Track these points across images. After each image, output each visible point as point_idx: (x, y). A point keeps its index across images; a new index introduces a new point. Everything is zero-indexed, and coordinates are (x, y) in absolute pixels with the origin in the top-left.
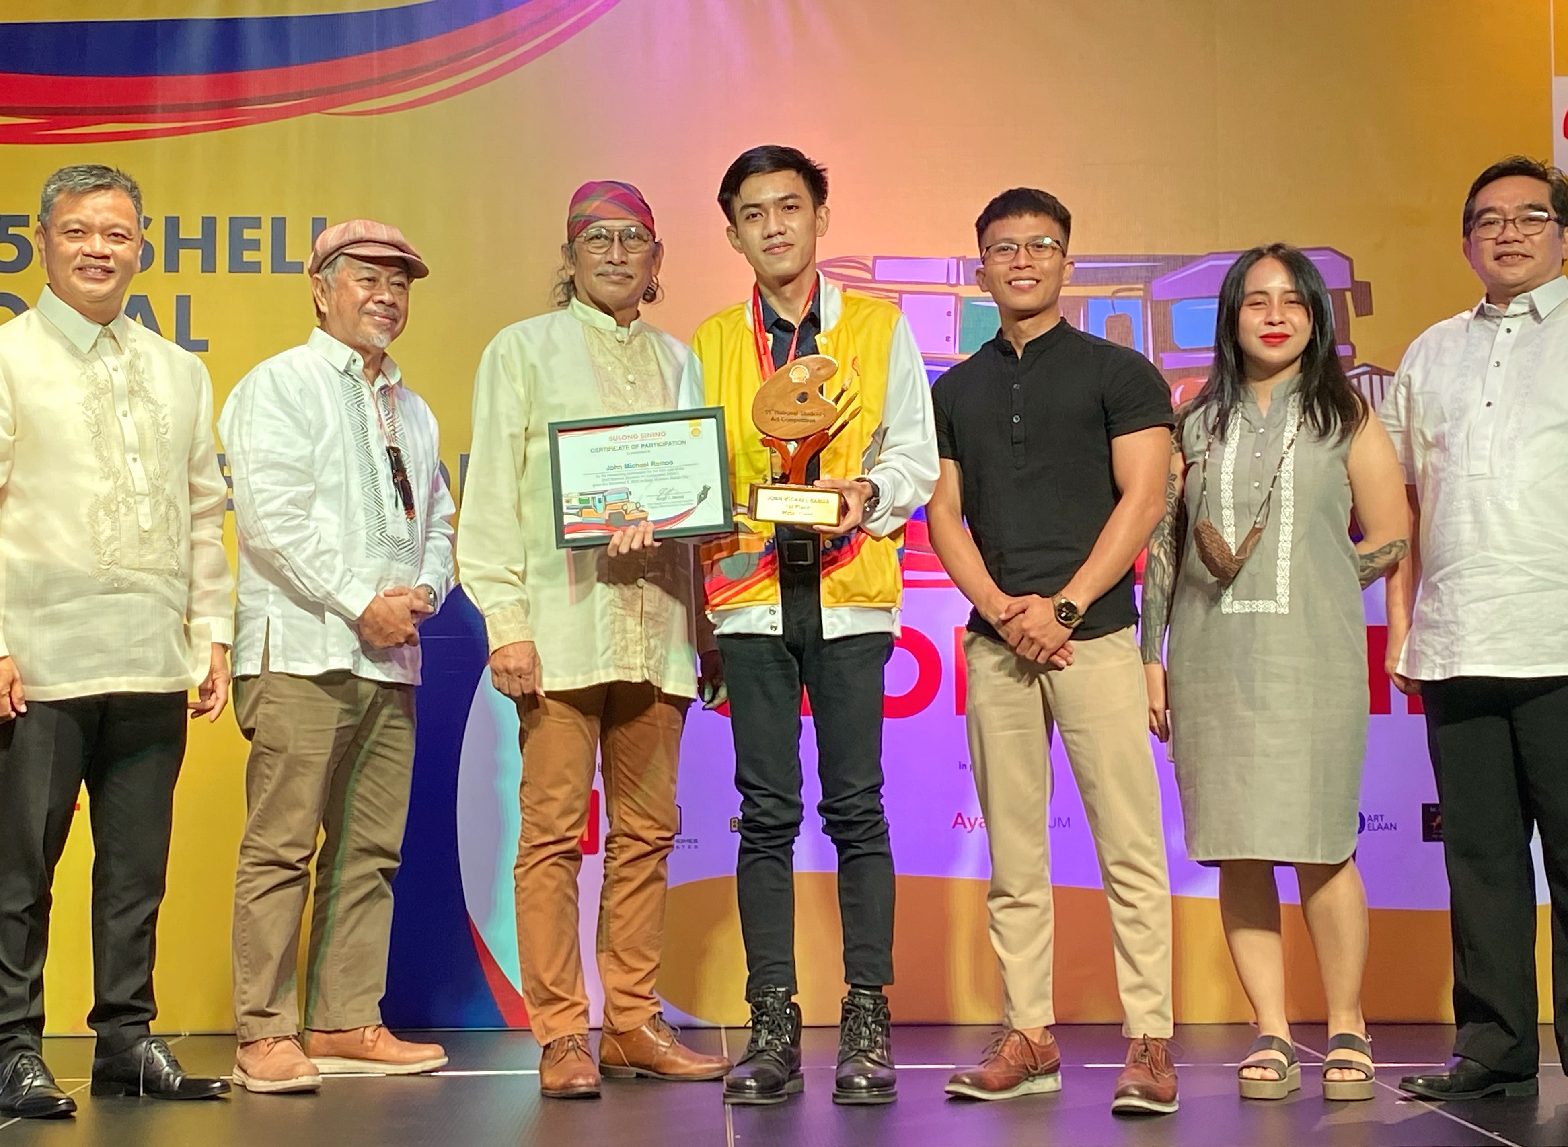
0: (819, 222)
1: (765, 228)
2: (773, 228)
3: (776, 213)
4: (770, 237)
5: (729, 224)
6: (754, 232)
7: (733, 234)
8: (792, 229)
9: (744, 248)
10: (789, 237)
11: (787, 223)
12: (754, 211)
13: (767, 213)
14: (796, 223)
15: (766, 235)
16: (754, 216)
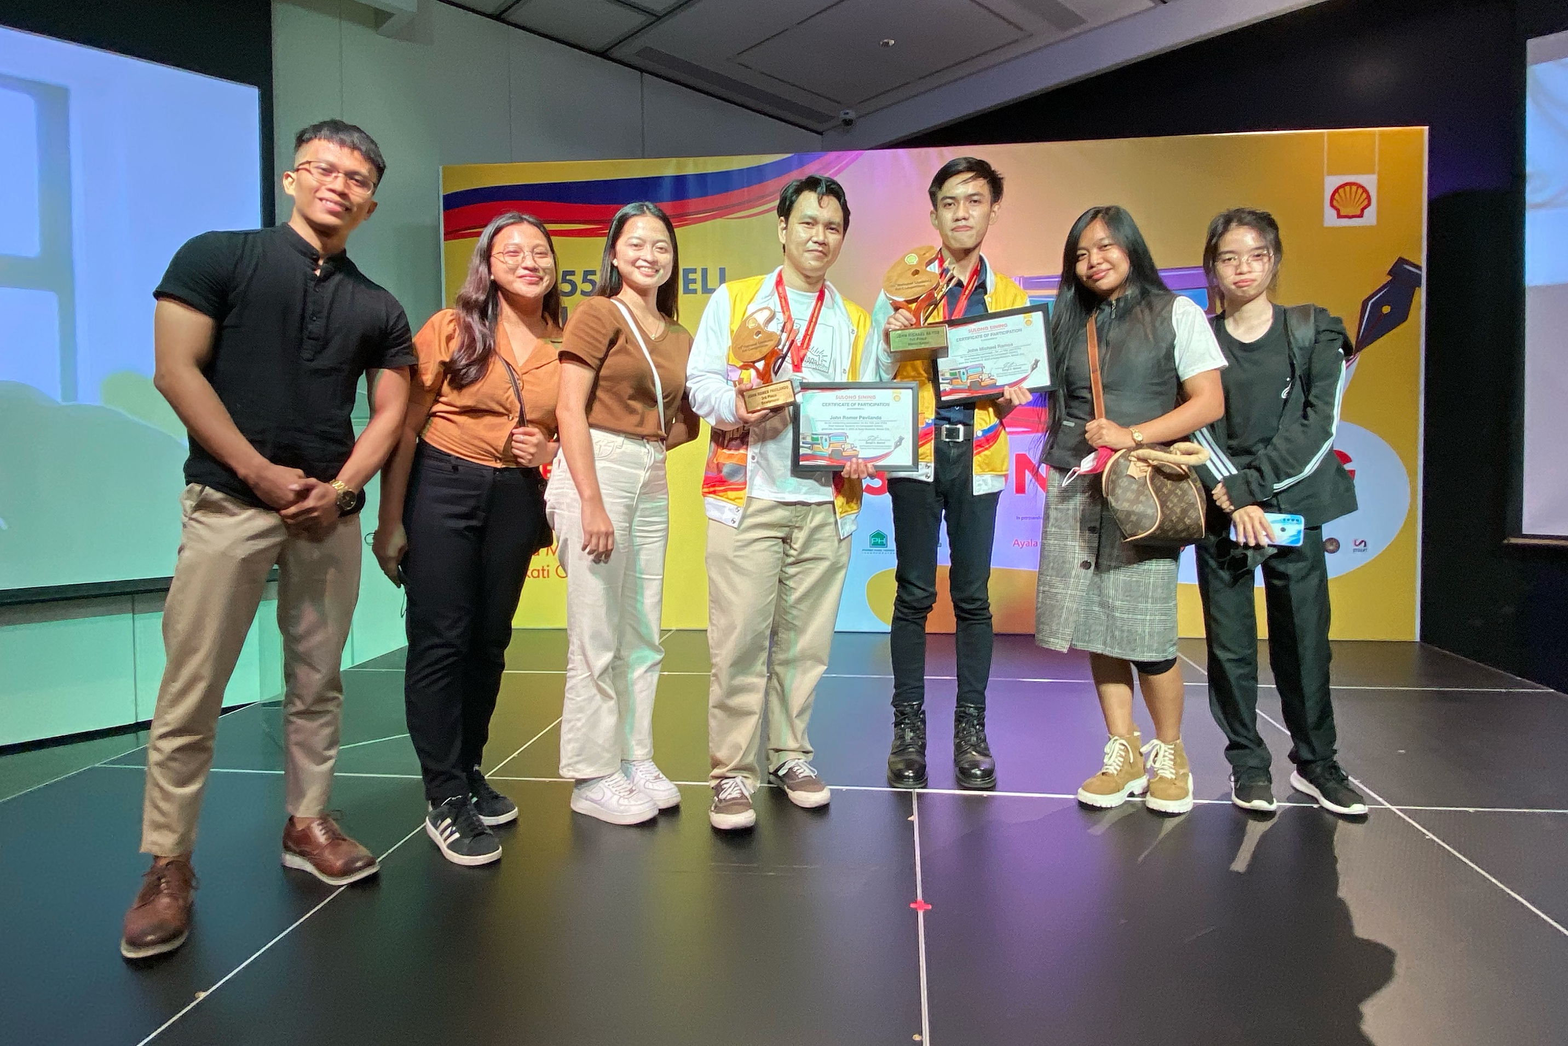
0: (993, 215)
1: (955, 213)
2: (961, 214)
3: (964, 203)
4: (957, 220)
5: (932, 208)
6: (947, 215)
7: (934, 216)
8: (973, 217)
9: (940, 227)
10: (971, 222)
11: (971, 212)
12: (949, 201)
13: (959, 203)
14: (977, 212)
15: (955, 218)
16: (950, 205)
